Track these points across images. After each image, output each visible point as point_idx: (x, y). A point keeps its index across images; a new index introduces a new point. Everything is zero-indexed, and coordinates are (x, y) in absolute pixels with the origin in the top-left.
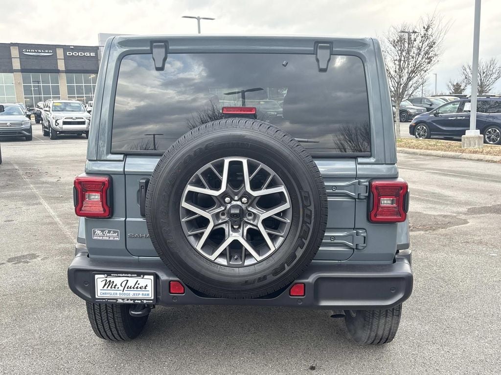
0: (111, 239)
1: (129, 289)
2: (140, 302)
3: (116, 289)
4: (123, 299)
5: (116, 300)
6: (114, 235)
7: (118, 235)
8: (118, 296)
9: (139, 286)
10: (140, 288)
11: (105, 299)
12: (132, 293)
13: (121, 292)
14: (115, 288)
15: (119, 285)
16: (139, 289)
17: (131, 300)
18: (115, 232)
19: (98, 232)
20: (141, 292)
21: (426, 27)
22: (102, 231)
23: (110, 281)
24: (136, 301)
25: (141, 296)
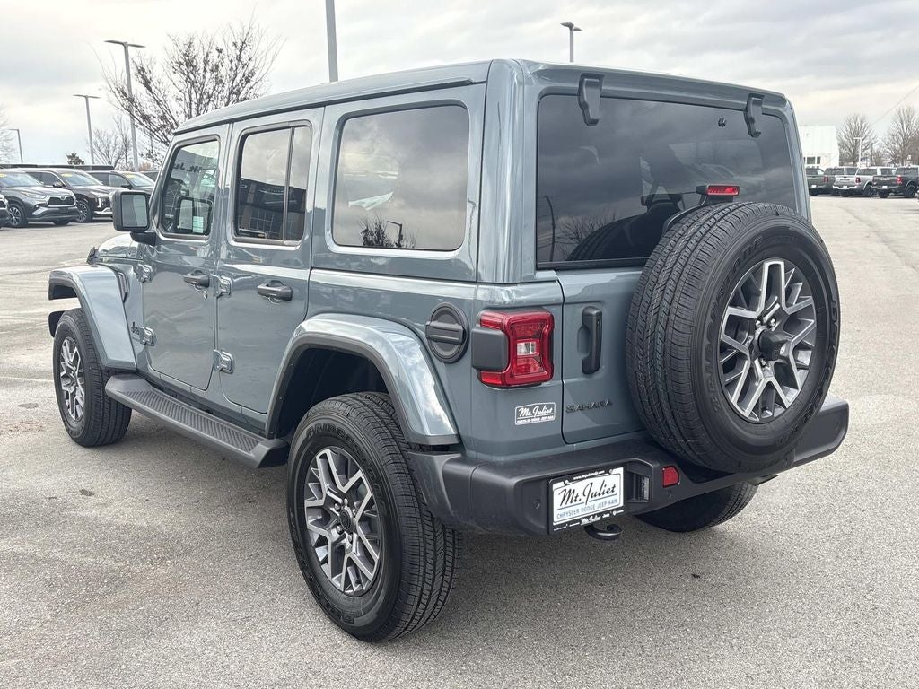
0: (544, 419)
1: (594, 498)
2: (608, 515)
3: (578, 502)
4: (588, 517)
5: (580, 520)
6: (548, 411)
7: (553, 412)
8: (580, 513)
9: (606, 489)
10: (607, 492)
11: (564, 524)
12: (597, 503)
13: (584, 506)
14: (576, 501)
15: (581, 496)
16: (606, 495)
17: (598, 515)
18: (548, 407)
19: (525, 411)
20: (607, 500)
21: (239, 44)
22: (531, 409)
23: (570, 491)
24: (605, 516)
25: (607, 506)
